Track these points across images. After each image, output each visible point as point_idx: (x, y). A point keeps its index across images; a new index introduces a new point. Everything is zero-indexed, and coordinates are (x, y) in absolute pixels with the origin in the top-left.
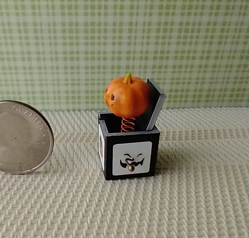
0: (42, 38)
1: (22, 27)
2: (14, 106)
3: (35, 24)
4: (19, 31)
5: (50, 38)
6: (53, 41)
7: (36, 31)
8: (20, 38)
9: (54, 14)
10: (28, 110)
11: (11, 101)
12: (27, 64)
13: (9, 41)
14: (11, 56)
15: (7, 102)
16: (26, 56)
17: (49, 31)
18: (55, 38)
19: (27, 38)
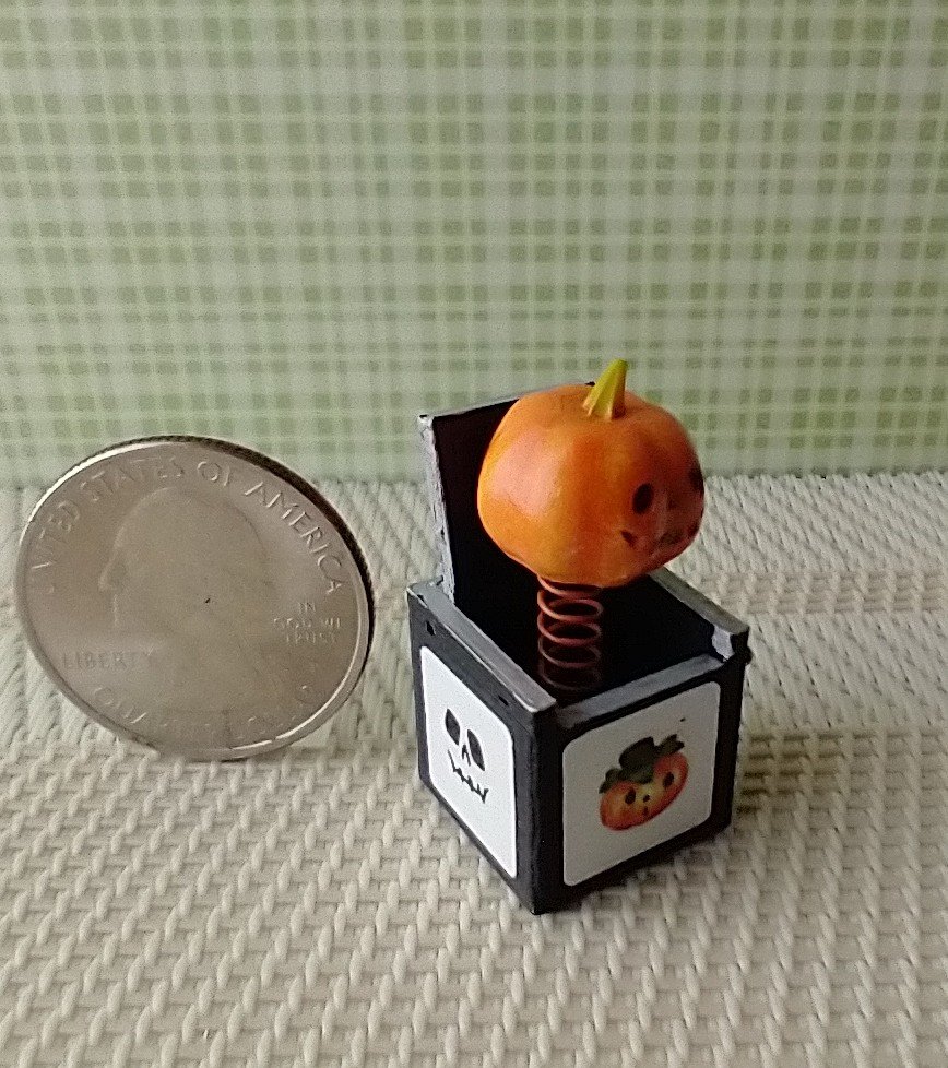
0: (324, 163)
1: (237, 118)
2: (203, 459)
3: (293, 103)
4: (224, 134)
5: (358, 163)
6: (370, 177)
7: (295, 133)
8: (228, 163)
9: (375, 60)
10: (260, 479)
11: (189, 439)
12: (256, 275)
13: (178, 177)
14: (187, 242)
15: (168, 443)
16: (252, 241)
17: (355, 134)
18: (381, 163)
19: (257, 163)
